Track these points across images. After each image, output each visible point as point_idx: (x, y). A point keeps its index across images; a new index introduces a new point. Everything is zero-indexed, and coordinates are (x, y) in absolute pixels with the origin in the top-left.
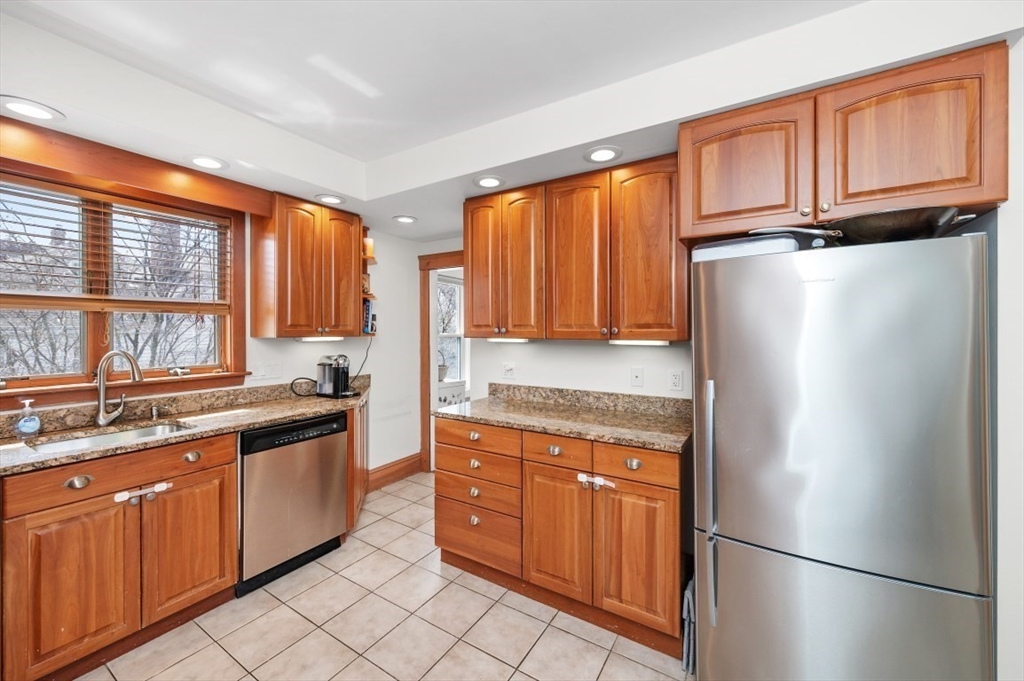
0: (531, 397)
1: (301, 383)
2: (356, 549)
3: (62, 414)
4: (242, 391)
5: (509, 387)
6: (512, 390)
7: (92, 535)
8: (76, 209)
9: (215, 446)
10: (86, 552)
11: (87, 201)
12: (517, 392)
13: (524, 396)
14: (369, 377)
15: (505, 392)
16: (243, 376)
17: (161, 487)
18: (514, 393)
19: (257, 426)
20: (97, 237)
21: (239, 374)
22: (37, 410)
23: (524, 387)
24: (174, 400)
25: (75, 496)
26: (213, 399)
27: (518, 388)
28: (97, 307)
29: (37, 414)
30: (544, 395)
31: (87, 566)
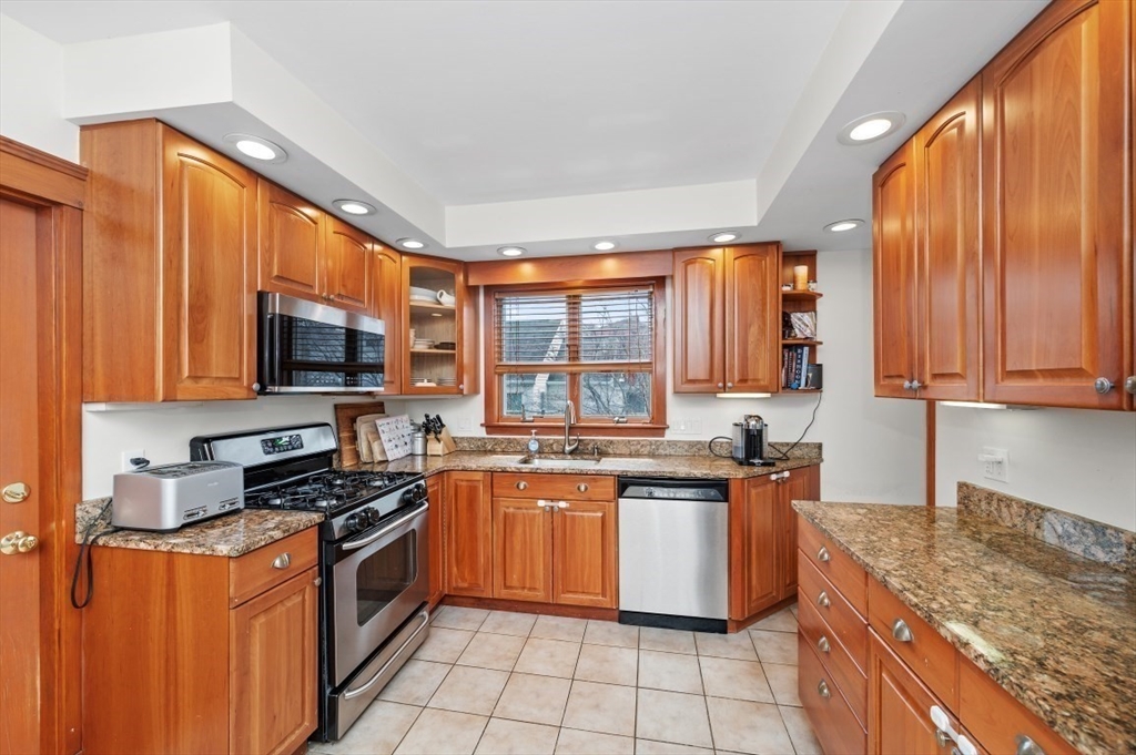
0: (1031, 527)
1: (722, 443)
2: (738, 647)
3: (551, 442)
4: (662, 443)
5: (990, 496)
6: (995, 503)
7: (527, 522)
8: (564, 304)
9: (598, 484)
10: (524, 531)
11: (569, 297)
12: (1004, 510)
13: (1018, 521)
14: (820, 446)
15: (984, 505)
16: (664, 429)
17: (563, 504)
18: (999, 510)
19: (629, 474)
20: (575, 320)
21: (658, 427)
22: (537, 437)
23: (1019, 502)
24: (611, 442)
25: (518, 494)
26: (639, 447)
27: (1007, 501)
28: (575, 369)
29: (538, 440)
30: (1060, 530)
31: (525, 542)
